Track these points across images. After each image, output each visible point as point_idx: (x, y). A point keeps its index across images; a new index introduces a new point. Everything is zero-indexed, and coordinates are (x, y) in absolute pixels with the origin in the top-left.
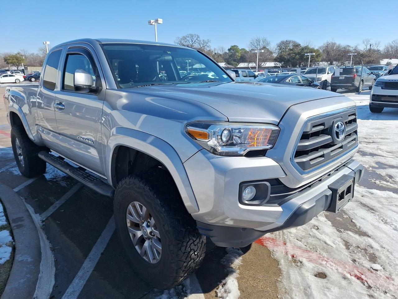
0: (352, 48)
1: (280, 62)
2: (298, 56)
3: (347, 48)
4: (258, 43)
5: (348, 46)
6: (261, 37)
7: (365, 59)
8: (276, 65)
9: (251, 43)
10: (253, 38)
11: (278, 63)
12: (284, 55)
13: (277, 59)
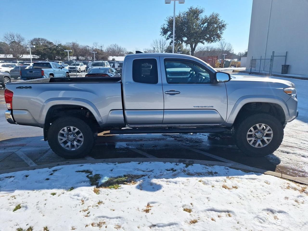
0: (91, 48)
1: (38, 55)
2: (55, 52)
3: (87, 48)
4: (12, 38)
5: (88, 46)
6: (15, 33)
7: (100, 56)
8: (35, 57)
9: (5, 37)
10: (6, 33)
11: (36, 56)
12: (40, 49)
13: (35, 53)
